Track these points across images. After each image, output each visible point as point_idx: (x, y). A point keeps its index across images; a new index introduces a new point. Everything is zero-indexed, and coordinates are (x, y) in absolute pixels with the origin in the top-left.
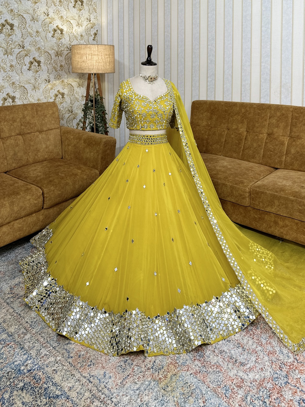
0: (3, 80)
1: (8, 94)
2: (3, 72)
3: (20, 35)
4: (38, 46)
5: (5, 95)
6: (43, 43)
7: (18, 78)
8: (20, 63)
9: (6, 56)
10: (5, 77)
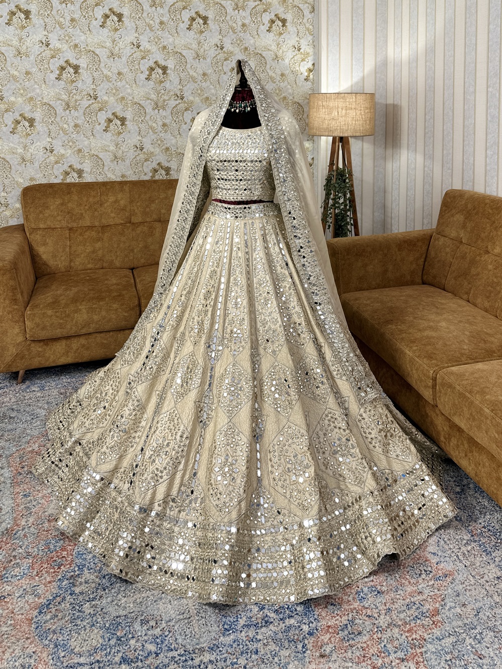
0: (152, 144)
1: (159, 164)
2: (152, 133)
3: (177, 81)
4: (206, 95)
5: (154, 165)
6: (213, 91)
7: (174, 141)
8: (177, 120)
9: (157, 111)
10: (155, 140)
